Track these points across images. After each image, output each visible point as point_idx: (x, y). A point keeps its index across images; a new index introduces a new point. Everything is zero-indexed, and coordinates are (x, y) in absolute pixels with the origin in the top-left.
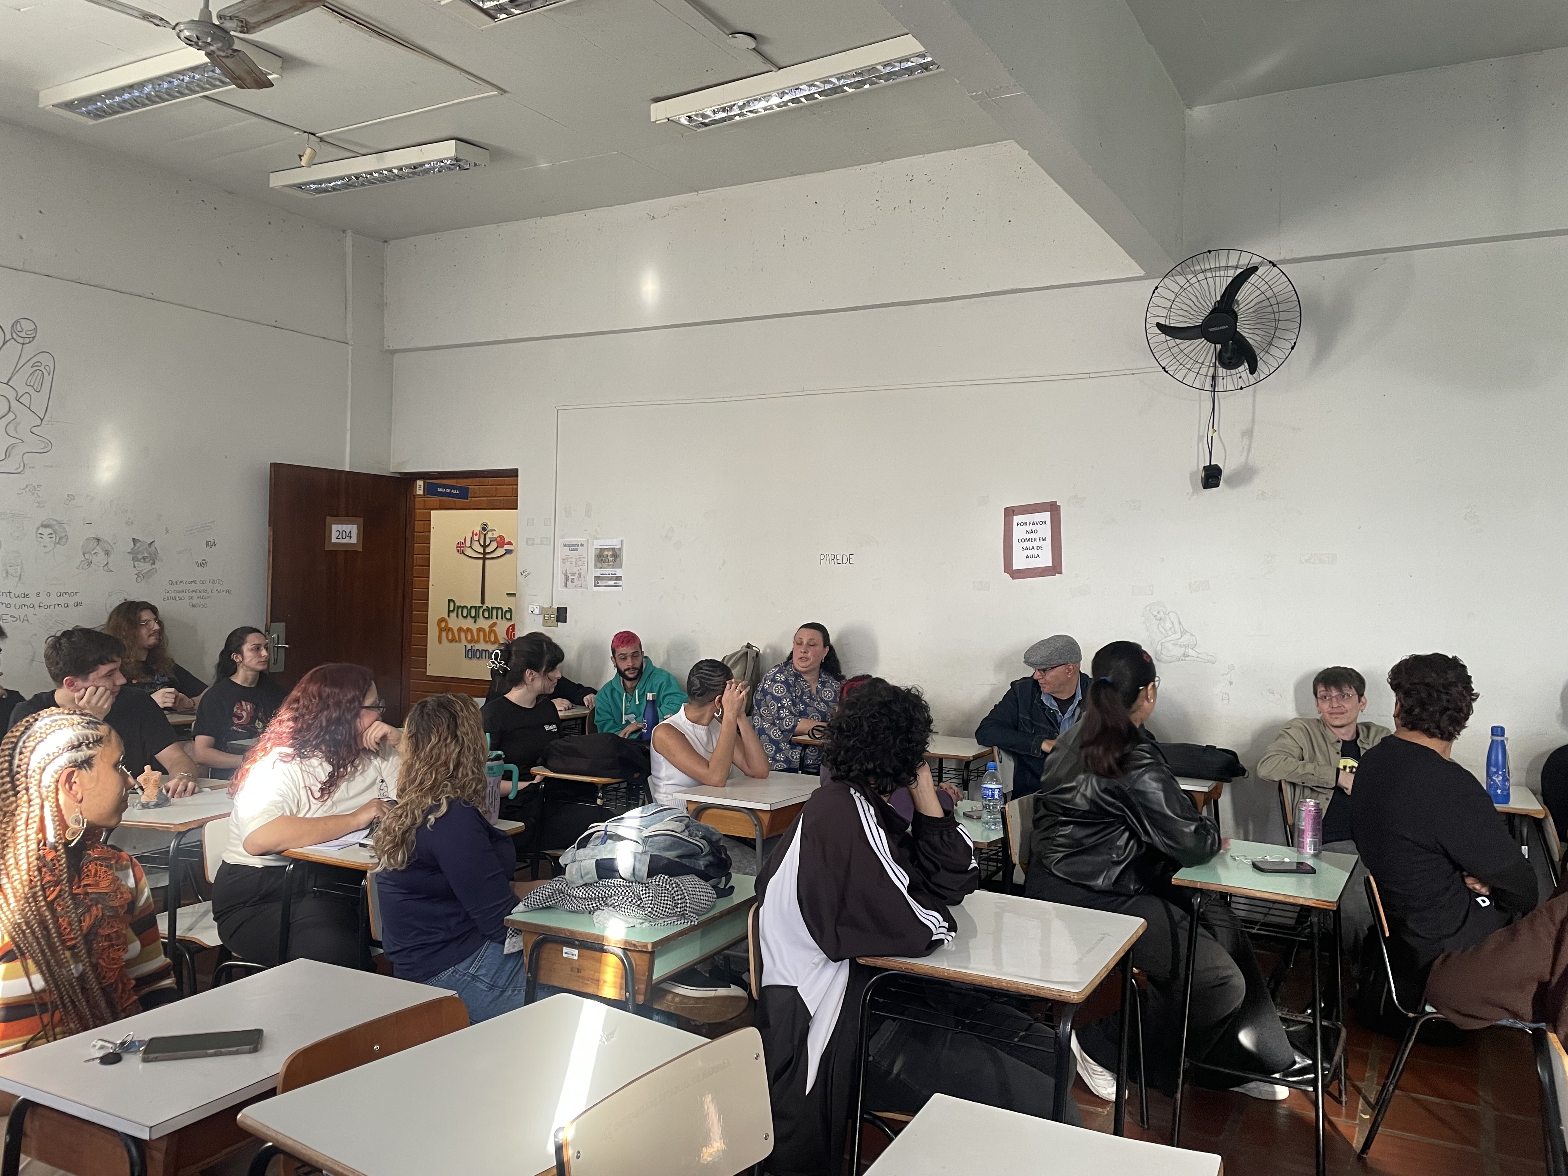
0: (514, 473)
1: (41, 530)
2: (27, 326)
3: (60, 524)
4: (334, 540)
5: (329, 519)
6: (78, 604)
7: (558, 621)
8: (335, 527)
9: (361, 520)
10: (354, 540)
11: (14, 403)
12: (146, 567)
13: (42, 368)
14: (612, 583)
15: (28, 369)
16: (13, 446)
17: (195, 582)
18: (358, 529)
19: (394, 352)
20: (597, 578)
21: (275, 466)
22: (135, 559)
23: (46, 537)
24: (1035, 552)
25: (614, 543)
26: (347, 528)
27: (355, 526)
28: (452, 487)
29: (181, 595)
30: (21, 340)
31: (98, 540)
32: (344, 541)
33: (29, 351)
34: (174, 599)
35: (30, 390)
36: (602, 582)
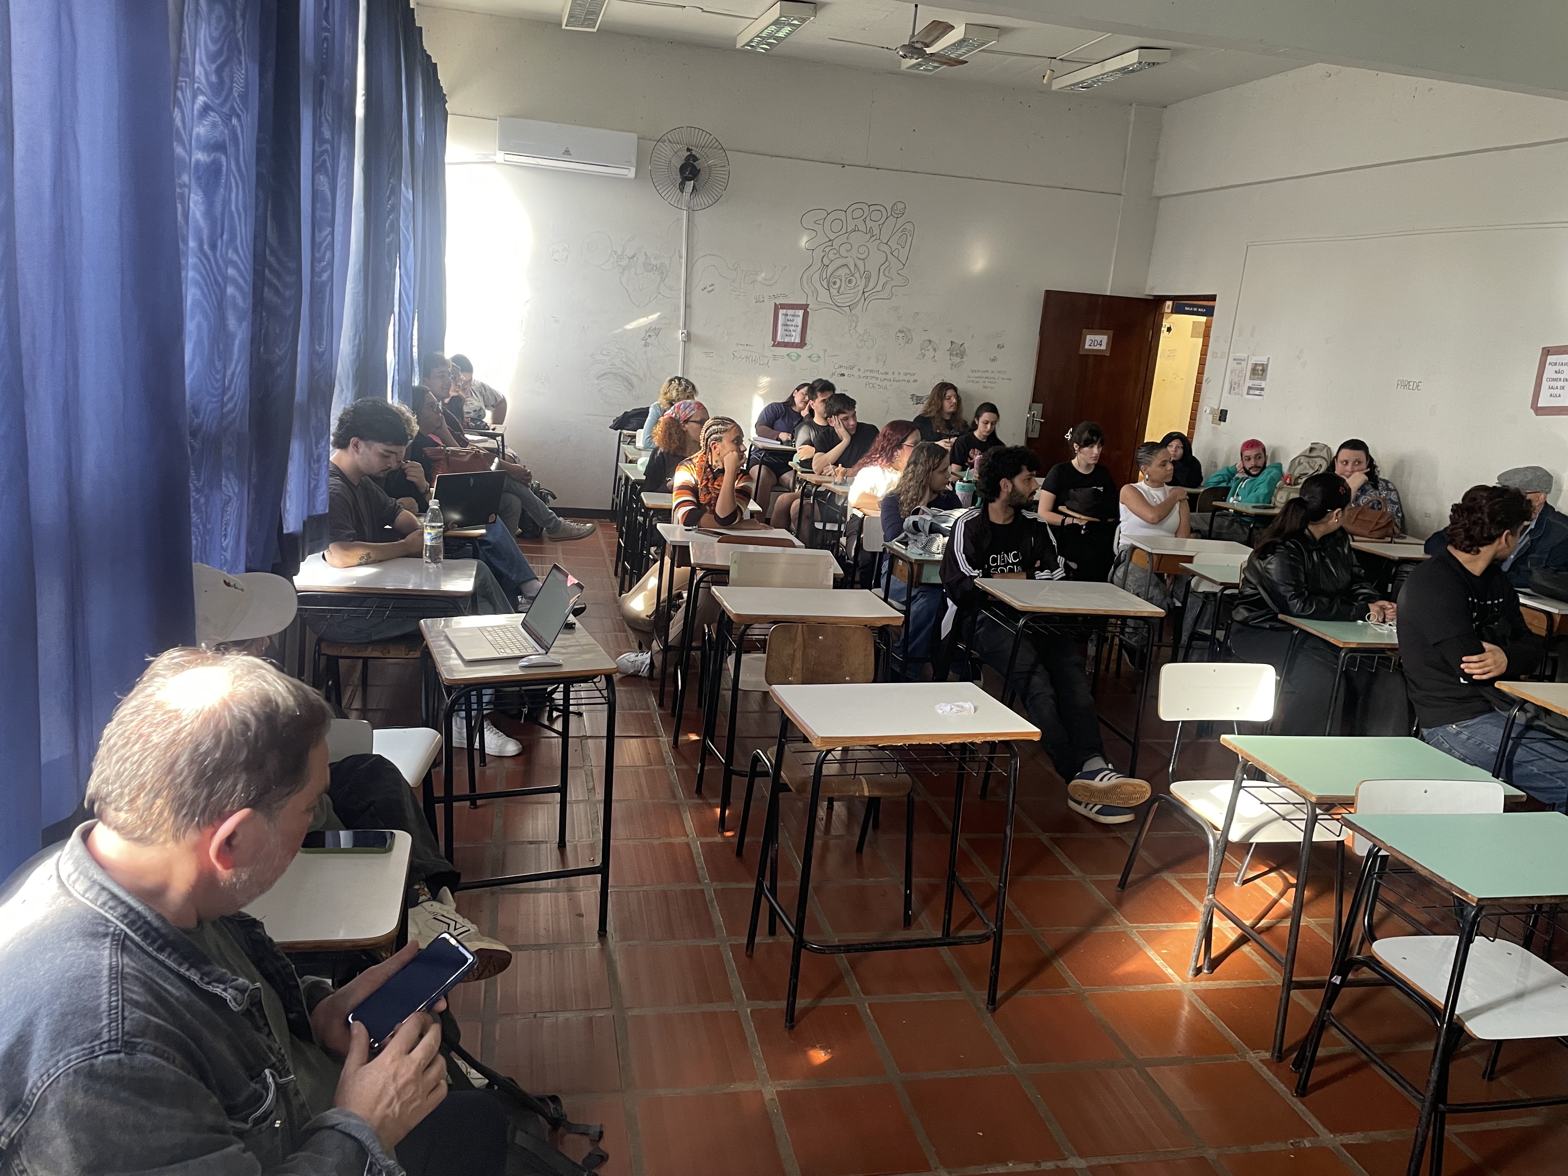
1: (899, 334)
2: (900, 206)
3: (909, 330)
4: (1087, 347)
5: (1084, 331)
6: (915, 381)
7: (1220, 420)
8: (1089, 337)
9: (1111, 332)
10: (1103, 347)
11: (889, 255)
12: (958, 360)
13: (907, 233)
14: (1257, 392)
15: (899, 234)
16: (887, 282)
17: (987, 371)
18: (1108, 339)
19: (1159, 198)
20: (1250, 388)
21: (1048, 292)
22: (951, 354)
23: (900, 338)
24: (1558, 391)
25: (1262, 359)
26: (1098, 338)
27: (1106, 337)
28: (1199, 306)
29: (979, 380)
30: (896, 216)
31: (931, 341)
32: (1095, 348)
33: (901, 221)
34: (973, 382)
35: (899, 247)
36: (1251, 392)
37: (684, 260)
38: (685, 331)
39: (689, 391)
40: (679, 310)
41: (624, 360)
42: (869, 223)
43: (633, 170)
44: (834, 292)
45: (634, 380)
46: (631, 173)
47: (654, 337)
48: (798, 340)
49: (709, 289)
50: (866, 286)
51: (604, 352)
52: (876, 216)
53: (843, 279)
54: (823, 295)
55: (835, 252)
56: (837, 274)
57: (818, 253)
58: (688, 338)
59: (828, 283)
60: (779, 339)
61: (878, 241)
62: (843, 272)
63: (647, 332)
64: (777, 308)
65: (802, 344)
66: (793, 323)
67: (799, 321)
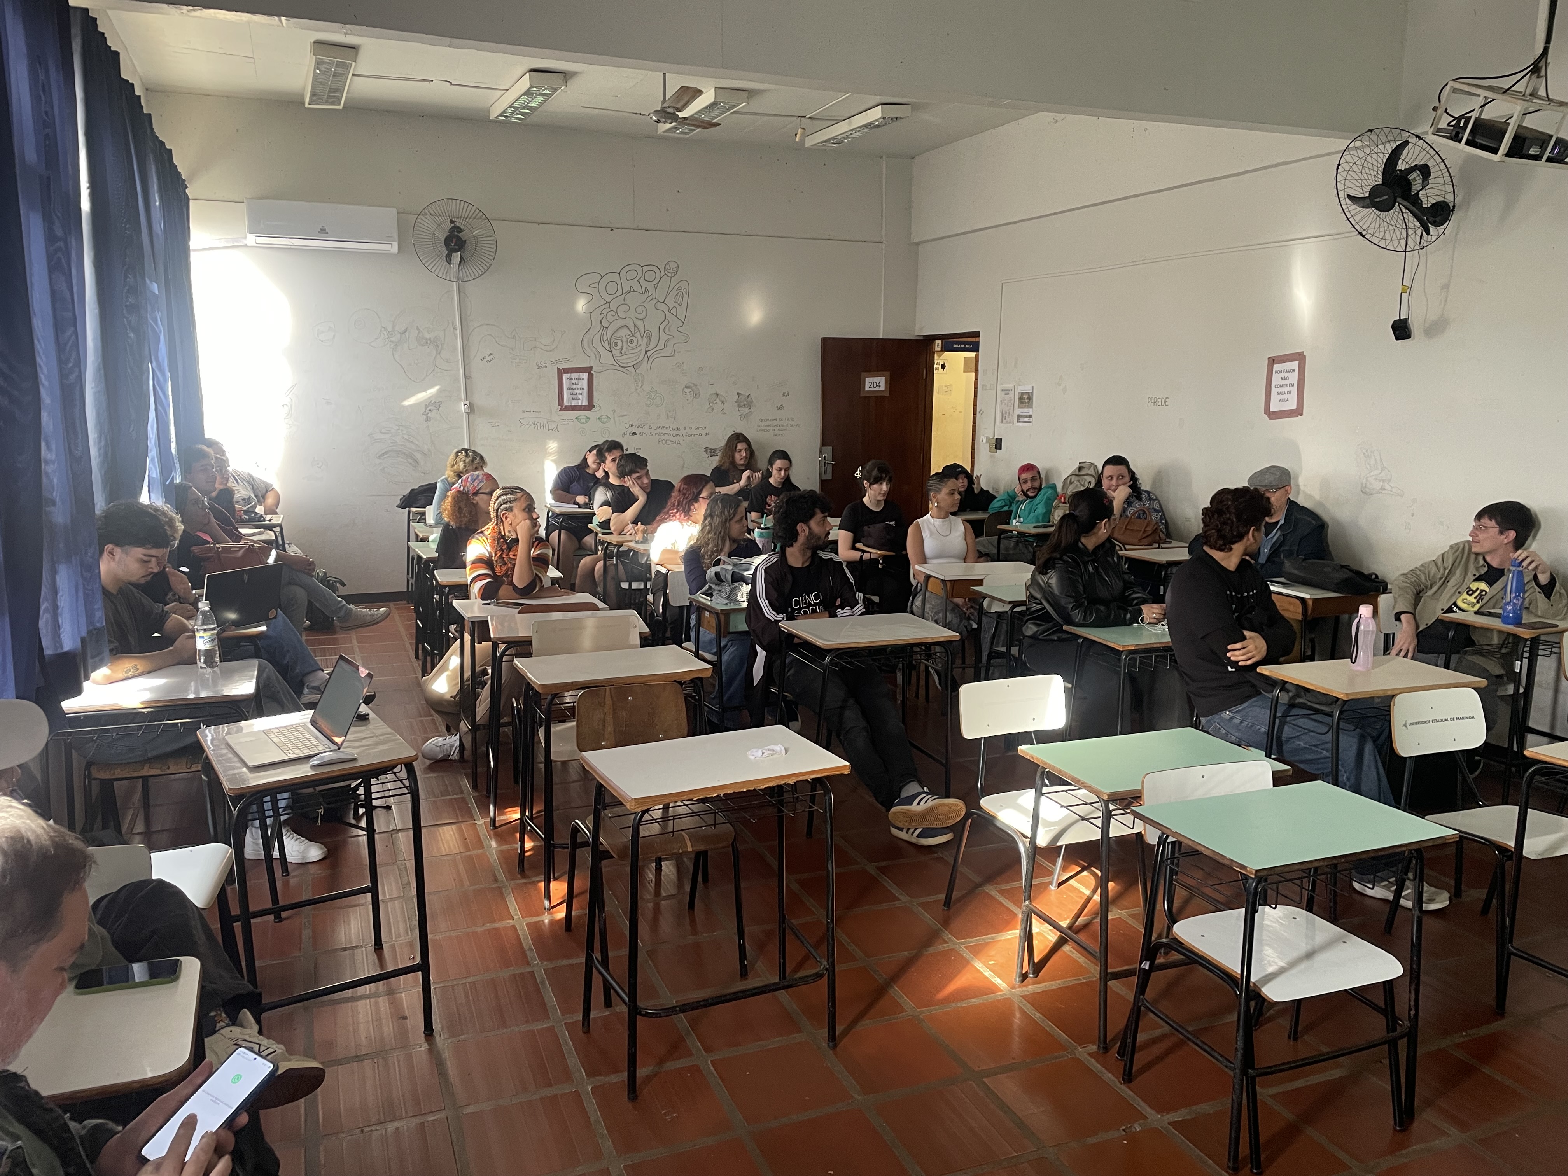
0: (977, 334)
1: (686, 390)
2: (673, 265)
3: (696, 385)
4: (867, 389)
5: (863, 374)
6: (707, 434)
7: (996, 448)
8: (868, 380)
9: (888, 373)
10: (882, 388)
11: (668, 314)
12: (746, 410)
13: (682, 291)
14: (1026, 419)
15: (675, 292)
16: (668, 340)
17: (775, 420)
18: (886, 380)
19: (918, 244)
20: (1019, 416)
21: (824, 340)
22: (739, 406)
23: (688, 393)
24: (1286, 396)
25: (1027, 388)
26: (877, 379)
27: (883, 378)
28: (966, 343)
29: (768, 428)
30: (669, 275)
31: (717, 394)
32: (875, 389)
33: (674, 281)
34: (763, 430)
35: (676, 305)
36: (1021, 419)
37: (458, 332)
38: (468, 403)
39: (477, 461)
40: (459, 381)
41: (406, 437)
42: (644, 284)
43: (396, 245)
44: (617, 353)
45: (418, 456)
46: (394, 248)
47: (435, 411)
48: (585, 403)
49: (488, 358)
50: (648, 346)
51: (383, 431)
52: (649, 276)
53: (624, 339)
54: (606, 357)
55: (613, 313)
56: (618, 335)
57: (597, 316)
58: (472, 409)
59: (610, 344)
60: (566, 403)
61: (655, 301)
62: (624, 332)
63: (427, 406)
64: (561, 372)
65: (590, 406)
66: (579, 386)
67: (584, 384)
